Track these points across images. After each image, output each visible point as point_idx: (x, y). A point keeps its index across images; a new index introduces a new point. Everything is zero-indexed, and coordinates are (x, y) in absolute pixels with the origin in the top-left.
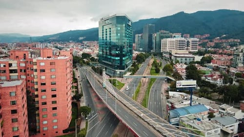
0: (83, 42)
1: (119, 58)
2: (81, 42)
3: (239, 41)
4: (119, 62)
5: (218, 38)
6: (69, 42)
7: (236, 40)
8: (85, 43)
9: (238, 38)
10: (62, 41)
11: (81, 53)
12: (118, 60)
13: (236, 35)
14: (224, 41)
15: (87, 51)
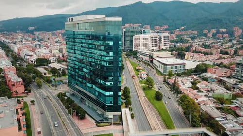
0: (34, 33)
1: (112, 93)
2: (32, 32)
3: (196, 33)
4: (111, 99)
5: (178, 30)
6: (16, 33)
7: (194, 32)
8: (37, 33)
9: (196, 30)
10: (7, 31)
11: (35, 57)
12: (110, 96)
13: (193, 27)
14: (183, 33)
15: (42, 52)
